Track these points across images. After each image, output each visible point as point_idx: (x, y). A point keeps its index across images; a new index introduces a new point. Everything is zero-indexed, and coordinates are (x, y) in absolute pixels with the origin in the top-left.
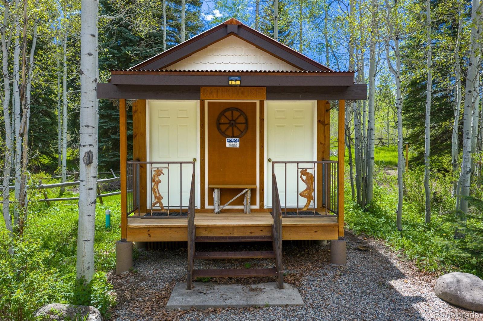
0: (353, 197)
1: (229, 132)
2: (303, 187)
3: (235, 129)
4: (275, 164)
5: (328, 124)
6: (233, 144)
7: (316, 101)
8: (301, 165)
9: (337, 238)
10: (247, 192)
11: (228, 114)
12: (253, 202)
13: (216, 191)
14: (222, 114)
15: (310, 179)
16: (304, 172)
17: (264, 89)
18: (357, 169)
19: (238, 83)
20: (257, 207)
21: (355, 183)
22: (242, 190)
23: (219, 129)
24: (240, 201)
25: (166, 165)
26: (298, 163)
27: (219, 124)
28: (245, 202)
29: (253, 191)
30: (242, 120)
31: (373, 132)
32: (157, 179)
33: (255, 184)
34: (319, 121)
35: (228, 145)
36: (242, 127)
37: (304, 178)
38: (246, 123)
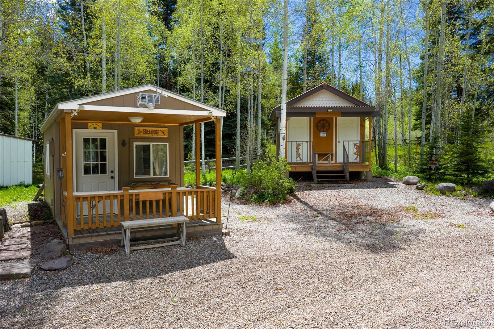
0: (377, 163)
1: (322, 130)
2: (355, 150)
3: (324, 129)
4: (344, 142)
5: (365, 126)
6: (323, 135)
7: (359, 117)
8: (354, 142)
9: (368, 171)
10: (330, 155)
11: (322, 122)
12: (332, 160)
13: (317, 154)
14: (319, 122)
15: (358, 148)
16: (355, 145)
17: (340, 113)
18: (379, 149)
19: (331, 111)
20: (334, 162)
21: (378, 156)
22: (328, 154)
23: (317, 128)
24: (327, 160)
25: (302, 142)
26: (353, 141)
27: (317, 127)
28: (329, 160)
29: (332, 155)
30: (327, 124)
31: (387, 130)
32: (298, 148)
33: (333, 152)
34: (361, 125)
35: (321, 135)
36: (327, 128)
37: (356, 147)
38: (329, 126)
